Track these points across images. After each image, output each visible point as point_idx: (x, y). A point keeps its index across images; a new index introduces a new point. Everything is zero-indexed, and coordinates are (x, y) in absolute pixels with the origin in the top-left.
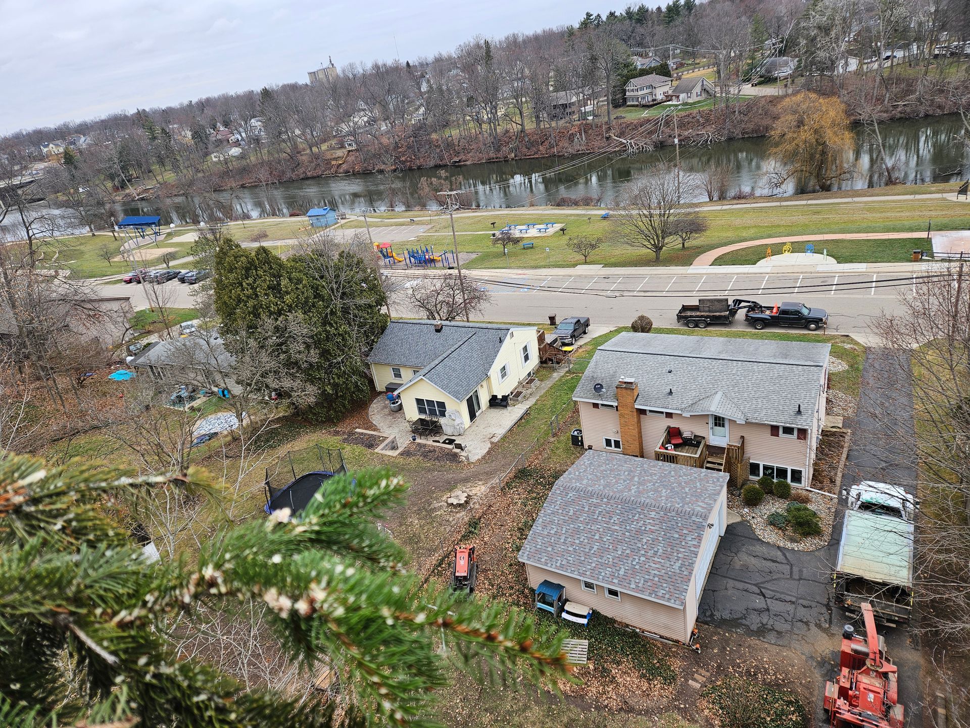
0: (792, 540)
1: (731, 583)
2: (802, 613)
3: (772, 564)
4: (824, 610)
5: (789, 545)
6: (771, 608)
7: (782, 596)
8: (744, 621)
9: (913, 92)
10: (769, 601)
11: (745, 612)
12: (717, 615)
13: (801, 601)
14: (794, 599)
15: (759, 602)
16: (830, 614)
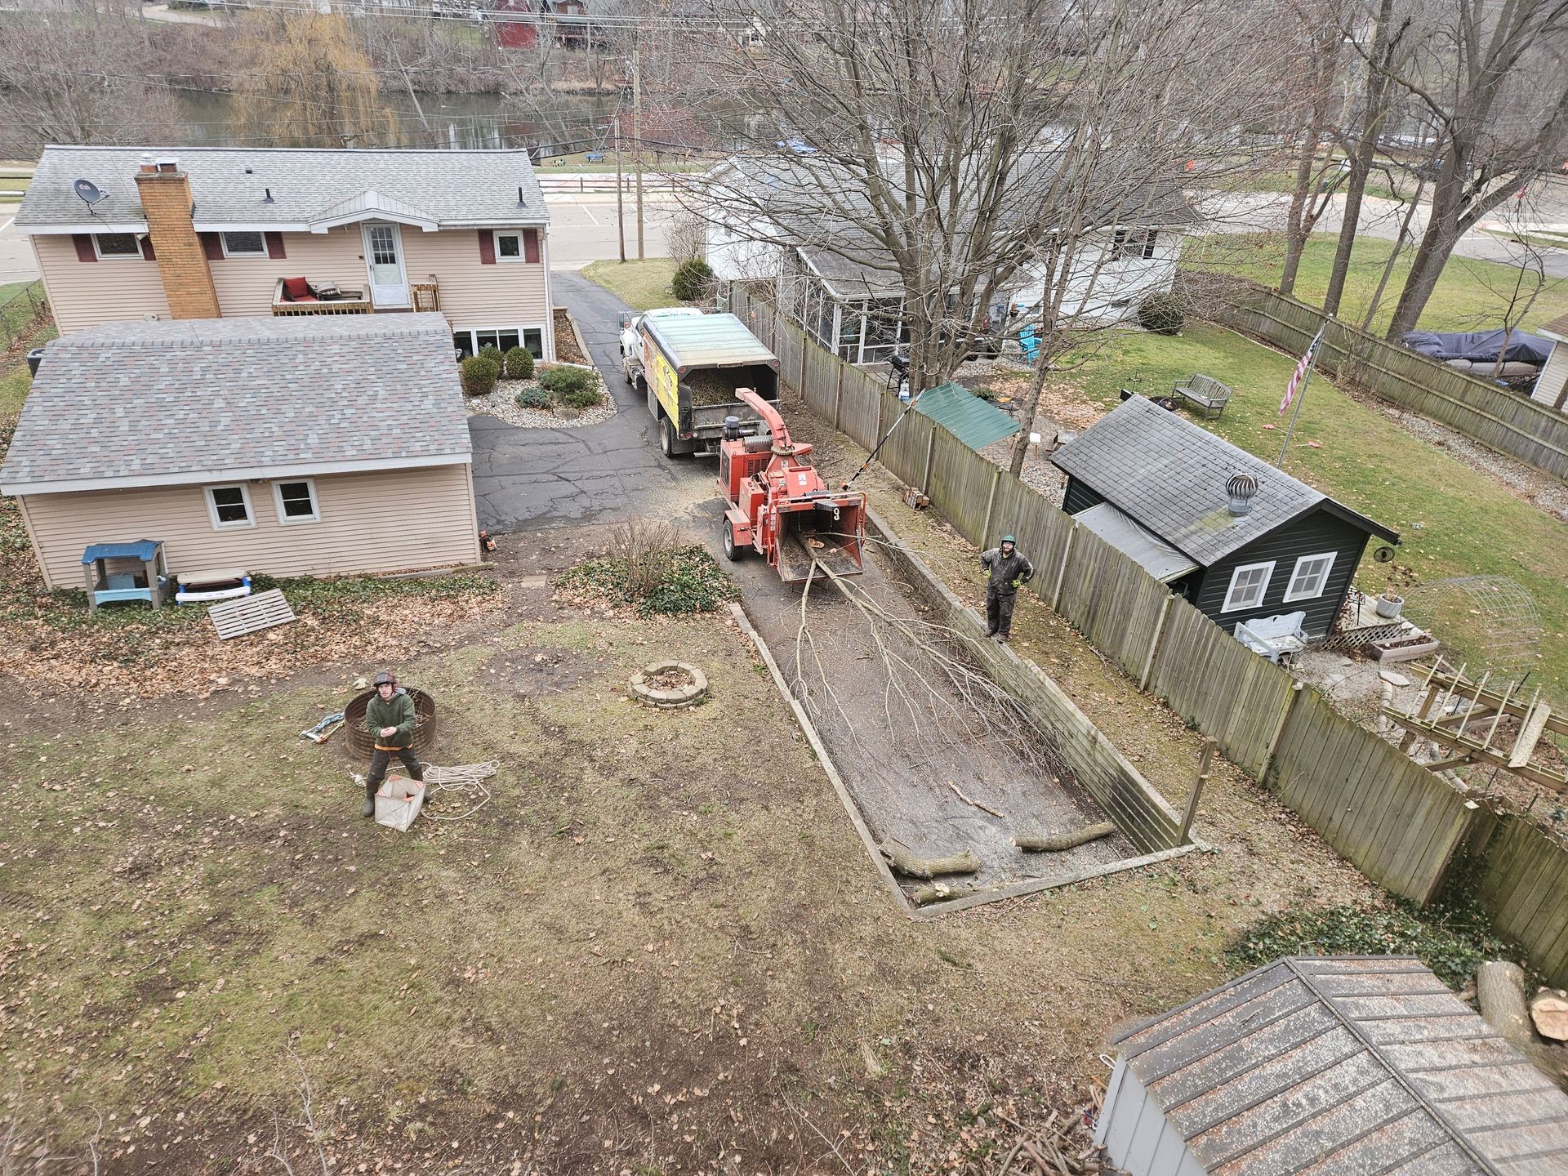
0: (568, 416)
1: (506, 481)
2: (630, 482)
3: (555, 447)
4: (658, 471)
5: (566, 423)
6: (585, 489)
7: (593, 473)
8: (556, 514)
9: (422, 54)
10: (577, 483)
11: (551, 504)
12: (509, 519)
13: (622, 472)
14: (612, 473)
15: (567, 489)
16: (670, 472)
